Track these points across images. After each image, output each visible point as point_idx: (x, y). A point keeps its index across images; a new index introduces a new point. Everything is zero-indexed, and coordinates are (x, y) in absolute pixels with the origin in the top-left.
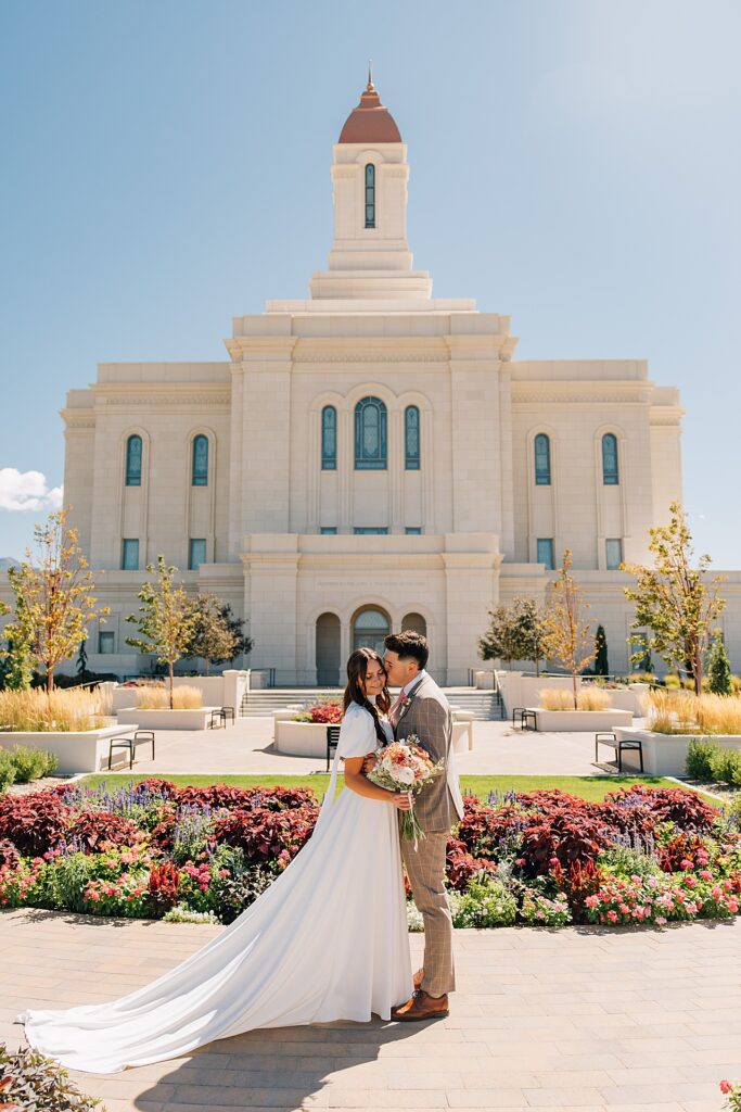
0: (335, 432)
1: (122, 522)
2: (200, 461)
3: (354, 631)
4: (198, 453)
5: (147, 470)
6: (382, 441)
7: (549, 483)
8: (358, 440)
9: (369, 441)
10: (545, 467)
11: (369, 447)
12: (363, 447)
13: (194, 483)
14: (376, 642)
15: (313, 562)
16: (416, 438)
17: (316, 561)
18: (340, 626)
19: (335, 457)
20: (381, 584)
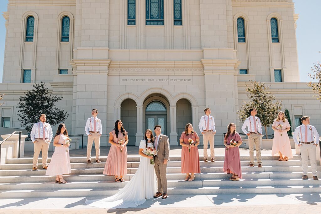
0: (135, 6)
1: (23, 60)
2: (66, 29)
3: (146, 113)
4: (65, 26)
5: (37, 33)
6: (161, 11)
7: (245, 41)
8: (148, 10)
9: (154, 10)
10: (242, 34)
11: (154, 14)
12: (151, 14)
13: (62, 41)
14: (159, 119)
15: (119, 66)
16: (179, 9)
17: (120, 66)
18: (136, 107)
19: (135, 18)
20: (162, 80)
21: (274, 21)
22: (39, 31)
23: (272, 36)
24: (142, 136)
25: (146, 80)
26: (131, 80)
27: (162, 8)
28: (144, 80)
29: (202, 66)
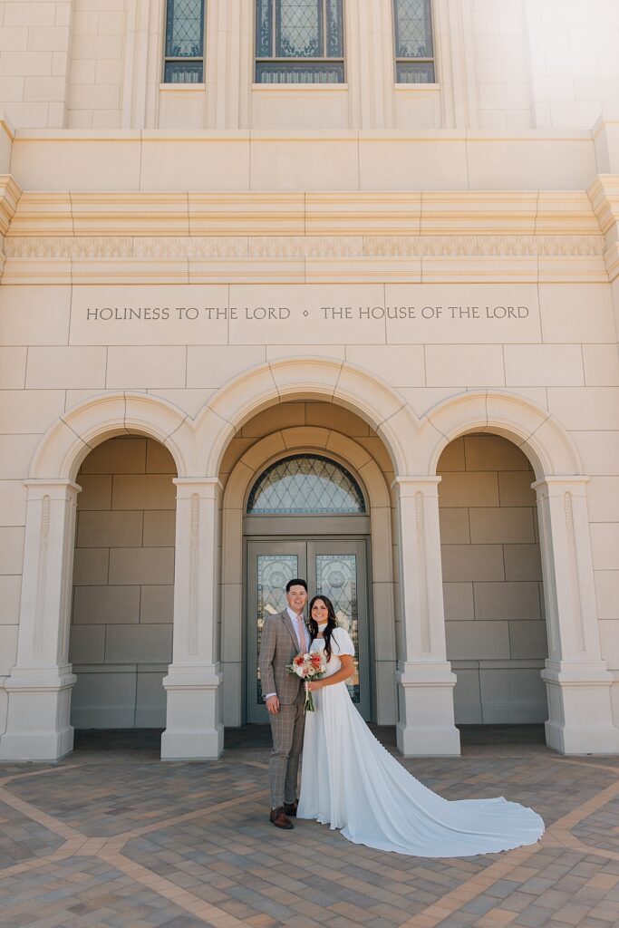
3: (245, 526)
6: (329, 20)
8: (264, 17)
9: (295, 20)
11: (294, 34)
12: (279, 34)
14: (323, 561)
16: (420, 13)
18: (174, 487)
19: (201, 54)
20: (346, 313)
25: (240, 313)
26: (145, 314)
27: (334, 10)
28: (230, 313)
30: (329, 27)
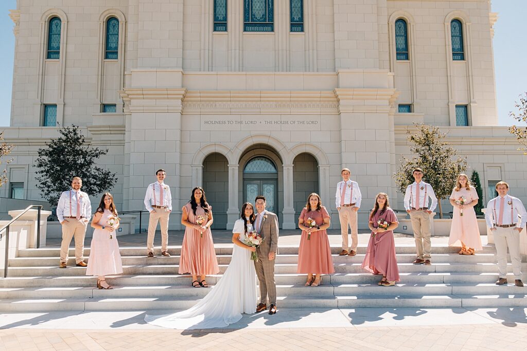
1: (43, 89)
2: (112, 39)
3: (243, 176)
4: (111, 33)
5: (65, 45)
6: (269, 7)
7: (407, 58)
8: (247, 6)
9: (257, 7)
10: (403, 46)
11: (257, 13)
12: (252, 12)
13: (106, 57)
14: (265, 186)
15: (199, 99)
16: (299, 5)
17: (202, 99)
18: (228, 167)
19: (226, 21)
20: (271, 122)
21: (456, 24)
22: (69, 42)
23: (453, 49)
24: (237, 214)
25: (244, 122)
26: (219, 122)
27: (270, 4)
28: (241, 122)
29: (336, 99)
30: (268, 10)
